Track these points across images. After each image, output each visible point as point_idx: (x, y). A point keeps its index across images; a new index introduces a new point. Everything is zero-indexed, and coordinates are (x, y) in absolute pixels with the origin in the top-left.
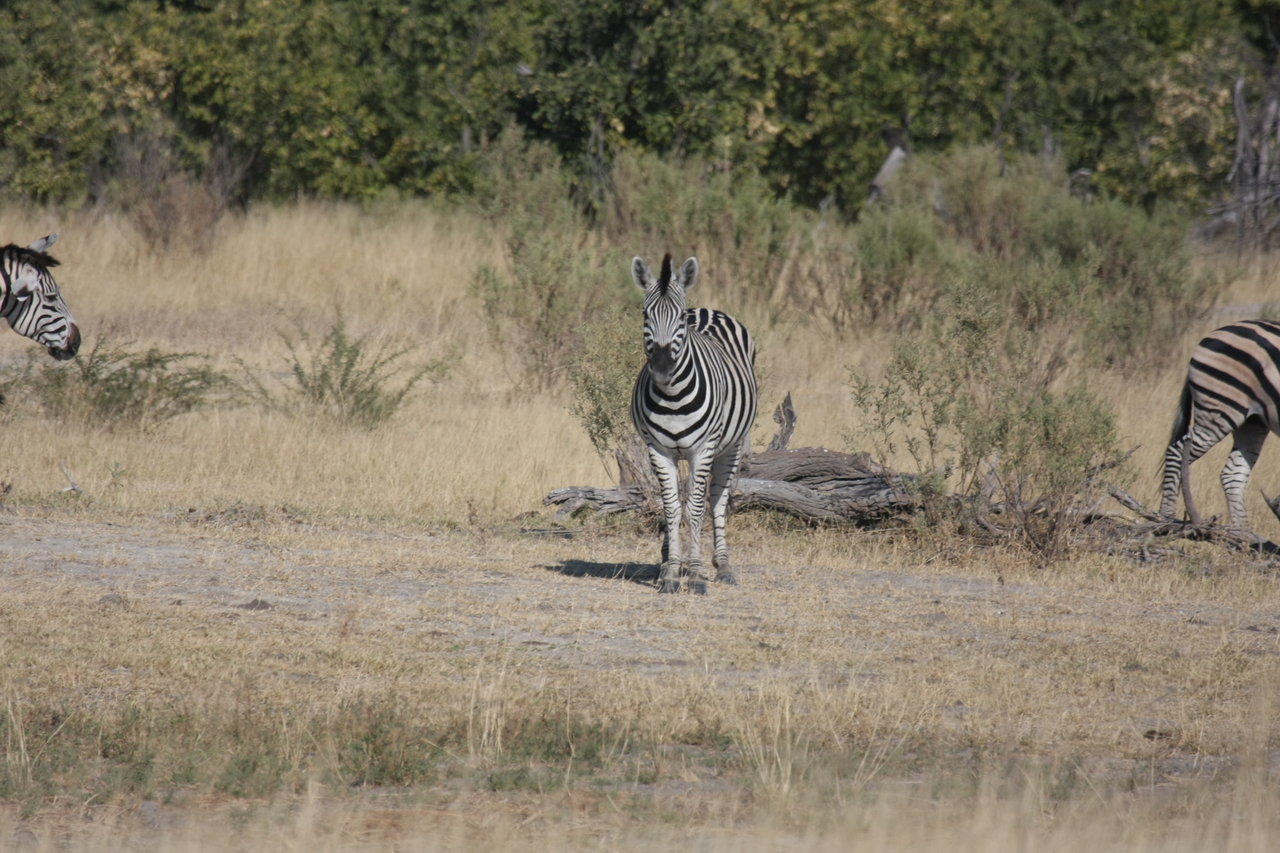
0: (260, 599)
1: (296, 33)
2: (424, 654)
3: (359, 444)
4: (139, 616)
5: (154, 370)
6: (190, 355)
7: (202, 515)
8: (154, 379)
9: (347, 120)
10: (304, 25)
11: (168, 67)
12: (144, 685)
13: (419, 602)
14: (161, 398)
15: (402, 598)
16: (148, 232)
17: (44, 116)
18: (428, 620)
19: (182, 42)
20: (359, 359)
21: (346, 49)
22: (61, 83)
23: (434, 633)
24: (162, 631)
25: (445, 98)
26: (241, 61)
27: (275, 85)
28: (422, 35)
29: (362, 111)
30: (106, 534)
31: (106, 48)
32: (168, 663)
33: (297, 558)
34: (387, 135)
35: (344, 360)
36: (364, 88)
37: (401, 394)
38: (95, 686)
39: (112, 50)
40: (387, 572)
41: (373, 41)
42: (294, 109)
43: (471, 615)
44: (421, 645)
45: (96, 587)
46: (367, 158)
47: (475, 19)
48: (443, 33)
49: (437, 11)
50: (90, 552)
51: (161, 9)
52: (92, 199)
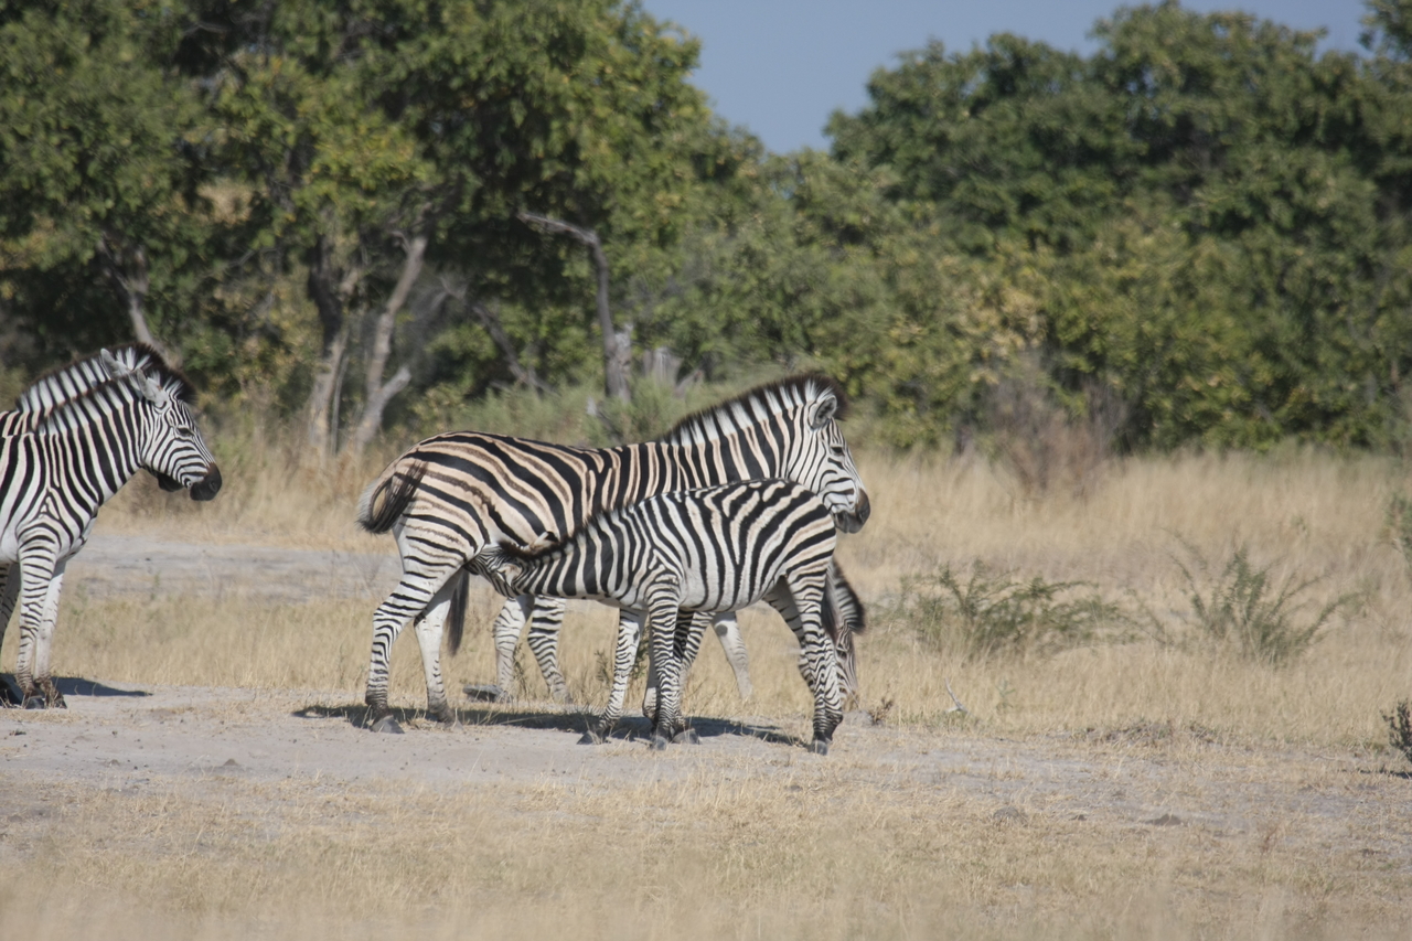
0: (1170, 814)
1: (1181, 273)
2: (1356, 873)
4: (1038, 831)
5: (1039, 601)
6: (1078, 583)
7: (1102, 734)
8: (1038, 611)
9: (1239, 369)
10: (1191, 264)
11: (1041, 312)
12: (1045, 903)
13: (1346, 820)
14: (1046, 631)
15: (1328, 815)
16: (1024, 477)
17: (906, 361)
18: (1358, 838)
19: (1055, 284)
20: (1264, 589)
21: (1236, 290)
22: (924, 325)
23: (1366, 851)
24: (1064, 847)
25: (1346, 342)
26: (1121, 303)
27: (1158, 330)
28: (1321, 274)
29: (1256, 357)
30: (998, 747)
31: (972, 291)
32: (1072, 879)
33: (1209, 773)
34: (1284, 385)
35: (1248, 591)
36: (1257, 333)
37: (1311, 631)
38: (993, 903)
39: (980, 294)
40: (1310, 787)
41: (1268, 282)
42: (1180, 356)
43: (1406, 833)
44: (1350, 863)
45: (989, 800)
46: (1259, 410)
47: (1382, 255)
48: (1345, 271)
49: (1339, 247)
50: (981, 766)
51: (1033, 247)
52: (959, 449)
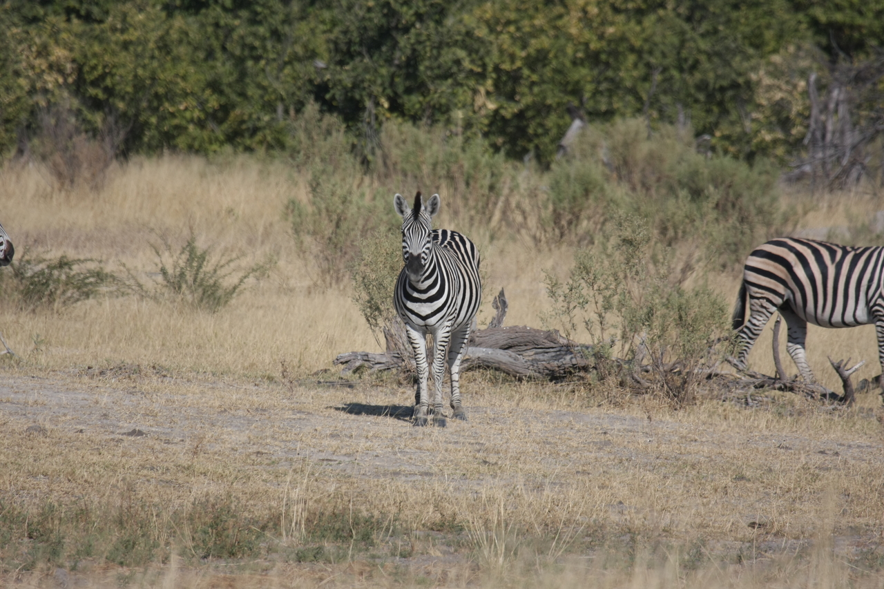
0: (137, 429)
1: (162, 38)
2: (251, 467)
3: (206, 322)
4: (54, 440)
5: (64, 271)
6: (89, 260)
7: (97, 371)
8: (63, 277)
9: (198, 99)
10: (167, 32)
11: (74, 61)
12: (57, 488)
13: (247, 432)
14: (68, 289)
15: (236, 429)
16: (60, 175)
18: (254, 444)
19: (83, 44)
20: (205, 263)
21: (196, 49)
23: (258, 453)
24: (69, 451)
25: (265, 83)
26: (124, 57)
27: (147, 74)
28: (249, 40)
29: (208, 92)
30: (31, 383)
31: (30, 47)
32: (74, 472)
33: (163, 401)
34: (226, 109)
35: (195, 264)
36: (209, 77)
37: (235, 288)
38: (23, 488)
39: (34, 49)
40: (225, 410)
41: (216, 44)
42: (161, 90)
43: (283, 441)
44: (249, 461)
45: (23, 420)
46: (211, 125)
47: (286, 29)
48: (264, 39)
49: (260, 23)
50: (19, 396)
51: (68, 20)
52: (21, 152)
